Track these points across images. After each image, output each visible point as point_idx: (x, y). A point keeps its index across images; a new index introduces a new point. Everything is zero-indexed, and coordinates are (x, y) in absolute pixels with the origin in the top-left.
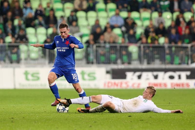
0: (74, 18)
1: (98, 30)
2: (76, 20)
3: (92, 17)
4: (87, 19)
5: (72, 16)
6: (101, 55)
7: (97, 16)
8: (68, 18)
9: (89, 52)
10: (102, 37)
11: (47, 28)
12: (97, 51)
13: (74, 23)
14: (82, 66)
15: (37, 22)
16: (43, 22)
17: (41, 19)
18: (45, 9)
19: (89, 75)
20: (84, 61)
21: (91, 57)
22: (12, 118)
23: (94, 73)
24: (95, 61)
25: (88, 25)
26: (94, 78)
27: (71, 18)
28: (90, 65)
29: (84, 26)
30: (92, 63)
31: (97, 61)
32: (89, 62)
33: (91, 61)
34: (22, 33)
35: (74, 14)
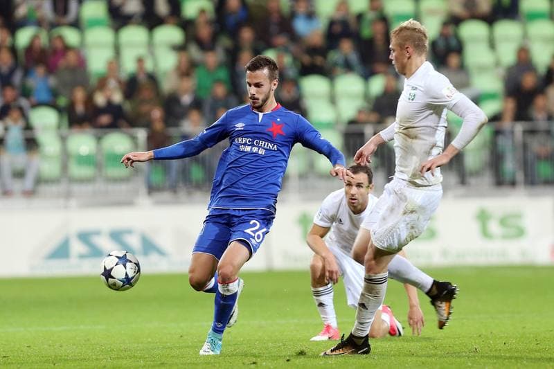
0: (453, 43)
1: (529, 81)
2: (459, 49)
3: (507, 39)
4: (492, 44)
5: (444, 35)
6: (539, 158)
7: (525, 36)
8: (434, 44)
9: (500, 148)
10: (540, 101)
11: (367, 75)
12: (525, 146)
13: (454, 60)
14: (481, 195)
15: (335, 56)
16: (354, 57)
17: (347, 47)
18: (360, 17)
19: (503, 222)
20: (487, 179)
21: (510, 165)
22: (254, 363)
23: (518, 216)
24: (520, 177)
25: (497, 64)
26: (520, 233)
27: (441, 44)
28: (506, 190)
29: (483, 69)
30: (513, 184)
31: (526, 175)
32: (501, 181)
33: (508, 177)
34: (289, 92)
35: (451, 29)
